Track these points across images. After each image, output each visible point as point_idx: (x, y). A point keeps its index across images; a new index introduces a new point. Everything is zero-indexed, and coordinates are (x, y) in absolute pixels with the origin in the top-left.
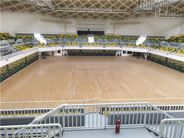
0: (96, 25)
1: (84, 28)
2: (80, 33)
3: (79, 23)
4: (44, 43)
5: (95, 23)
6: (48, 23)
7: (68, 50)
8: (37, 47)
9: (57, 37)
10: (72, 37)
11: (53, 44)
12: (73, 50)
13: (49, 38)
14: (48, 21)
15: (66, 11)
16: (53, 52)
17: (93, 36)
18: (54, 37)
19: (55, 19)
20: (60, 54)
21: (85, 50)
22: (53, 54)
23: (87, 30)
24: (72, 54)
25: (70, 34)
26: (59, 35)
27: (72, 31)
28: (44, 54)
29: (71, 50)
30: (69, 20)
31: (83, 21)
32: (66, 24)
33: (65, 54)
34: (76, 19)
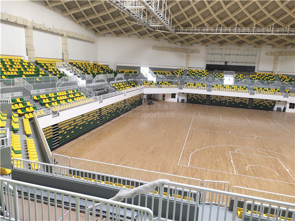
0: (240, 55)
1: (218, 61)
2: (210, 68)
3: (210, 52)
4: (153, 82)
5: (239, 52)
6: (163, 51)
7: (188, 95)
8: (143, 86)
9: (173, 73)
10: (196, 74)
11: (166, 84)
12: (196, 94)
13: (162, 74)
14: (163, 48)
15: (192, 33)
16: (164, 95)
17: (232, 74)
18: (168, 73)
19: (174, 46)
20: (175, 100)
21: (217, 97)
22: (164, 99)
23: (223, 64)
24: (193, 100)
25: (194, 70)
26: (177, 69)
27: (198, 64)
28: (151, 98)
29: (193, 95)
30: (195, 47)
31: (218, 49)
32: (188, 53)
33: (183, 101)
34: (207, 46)
